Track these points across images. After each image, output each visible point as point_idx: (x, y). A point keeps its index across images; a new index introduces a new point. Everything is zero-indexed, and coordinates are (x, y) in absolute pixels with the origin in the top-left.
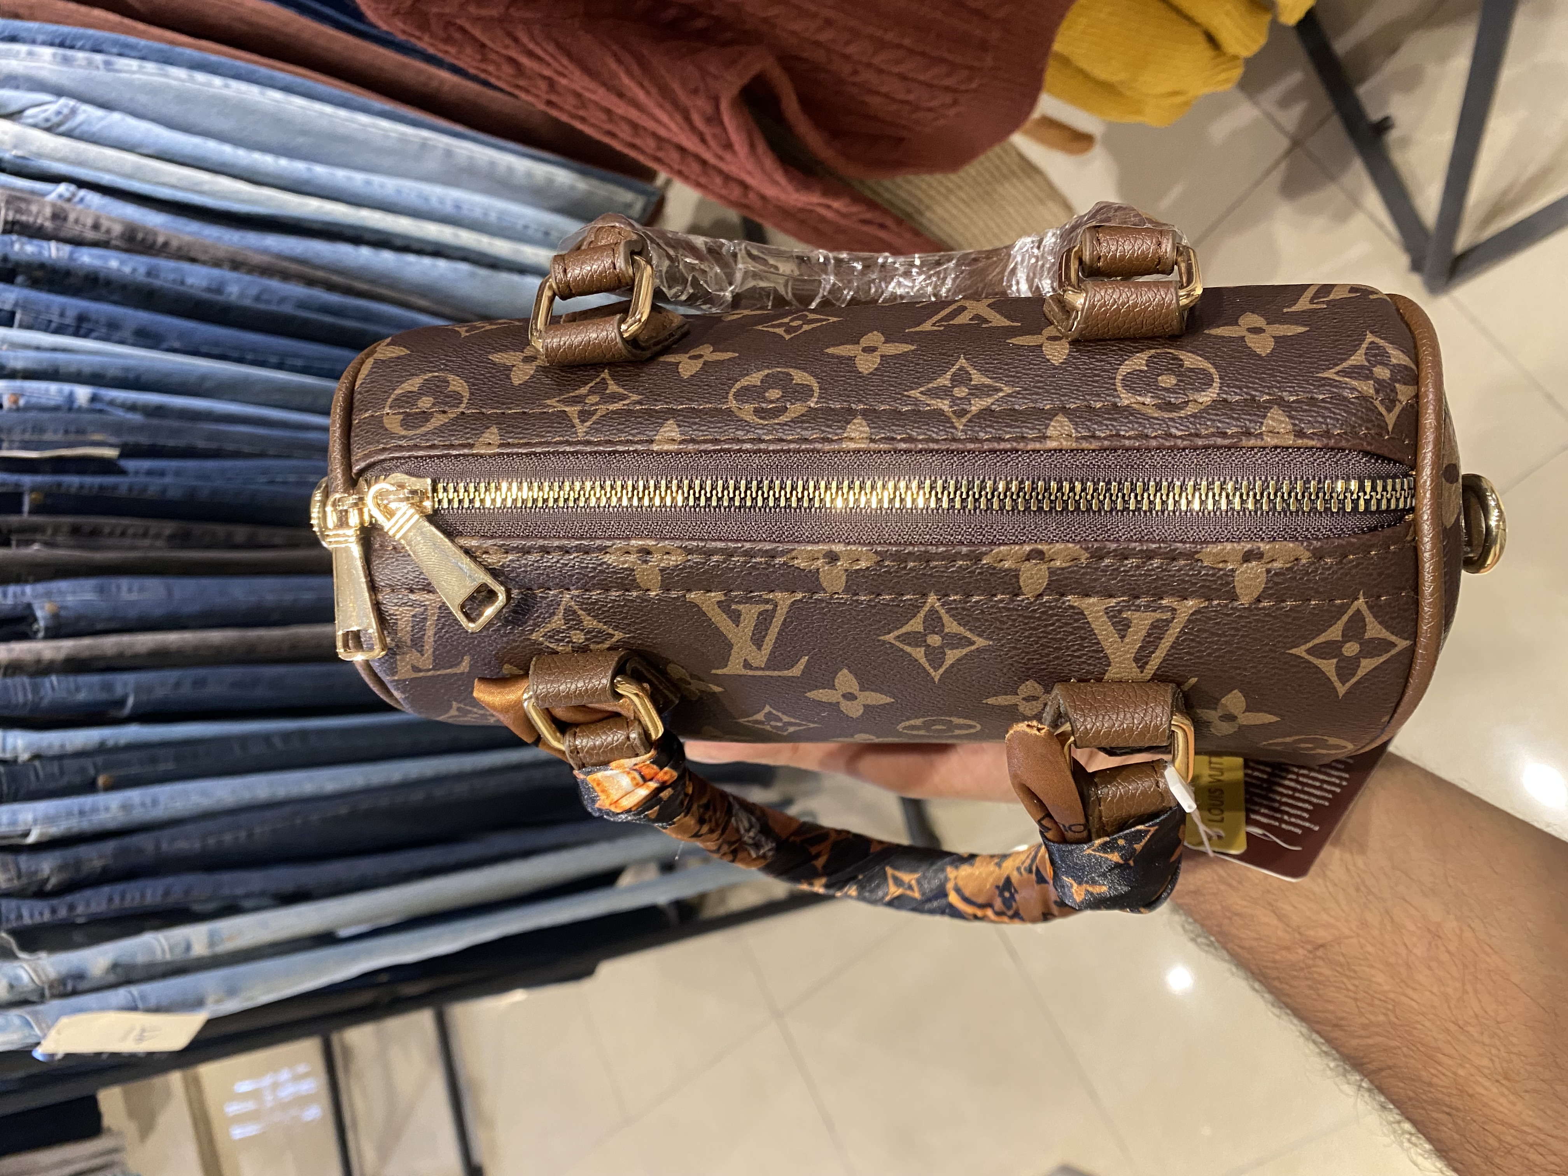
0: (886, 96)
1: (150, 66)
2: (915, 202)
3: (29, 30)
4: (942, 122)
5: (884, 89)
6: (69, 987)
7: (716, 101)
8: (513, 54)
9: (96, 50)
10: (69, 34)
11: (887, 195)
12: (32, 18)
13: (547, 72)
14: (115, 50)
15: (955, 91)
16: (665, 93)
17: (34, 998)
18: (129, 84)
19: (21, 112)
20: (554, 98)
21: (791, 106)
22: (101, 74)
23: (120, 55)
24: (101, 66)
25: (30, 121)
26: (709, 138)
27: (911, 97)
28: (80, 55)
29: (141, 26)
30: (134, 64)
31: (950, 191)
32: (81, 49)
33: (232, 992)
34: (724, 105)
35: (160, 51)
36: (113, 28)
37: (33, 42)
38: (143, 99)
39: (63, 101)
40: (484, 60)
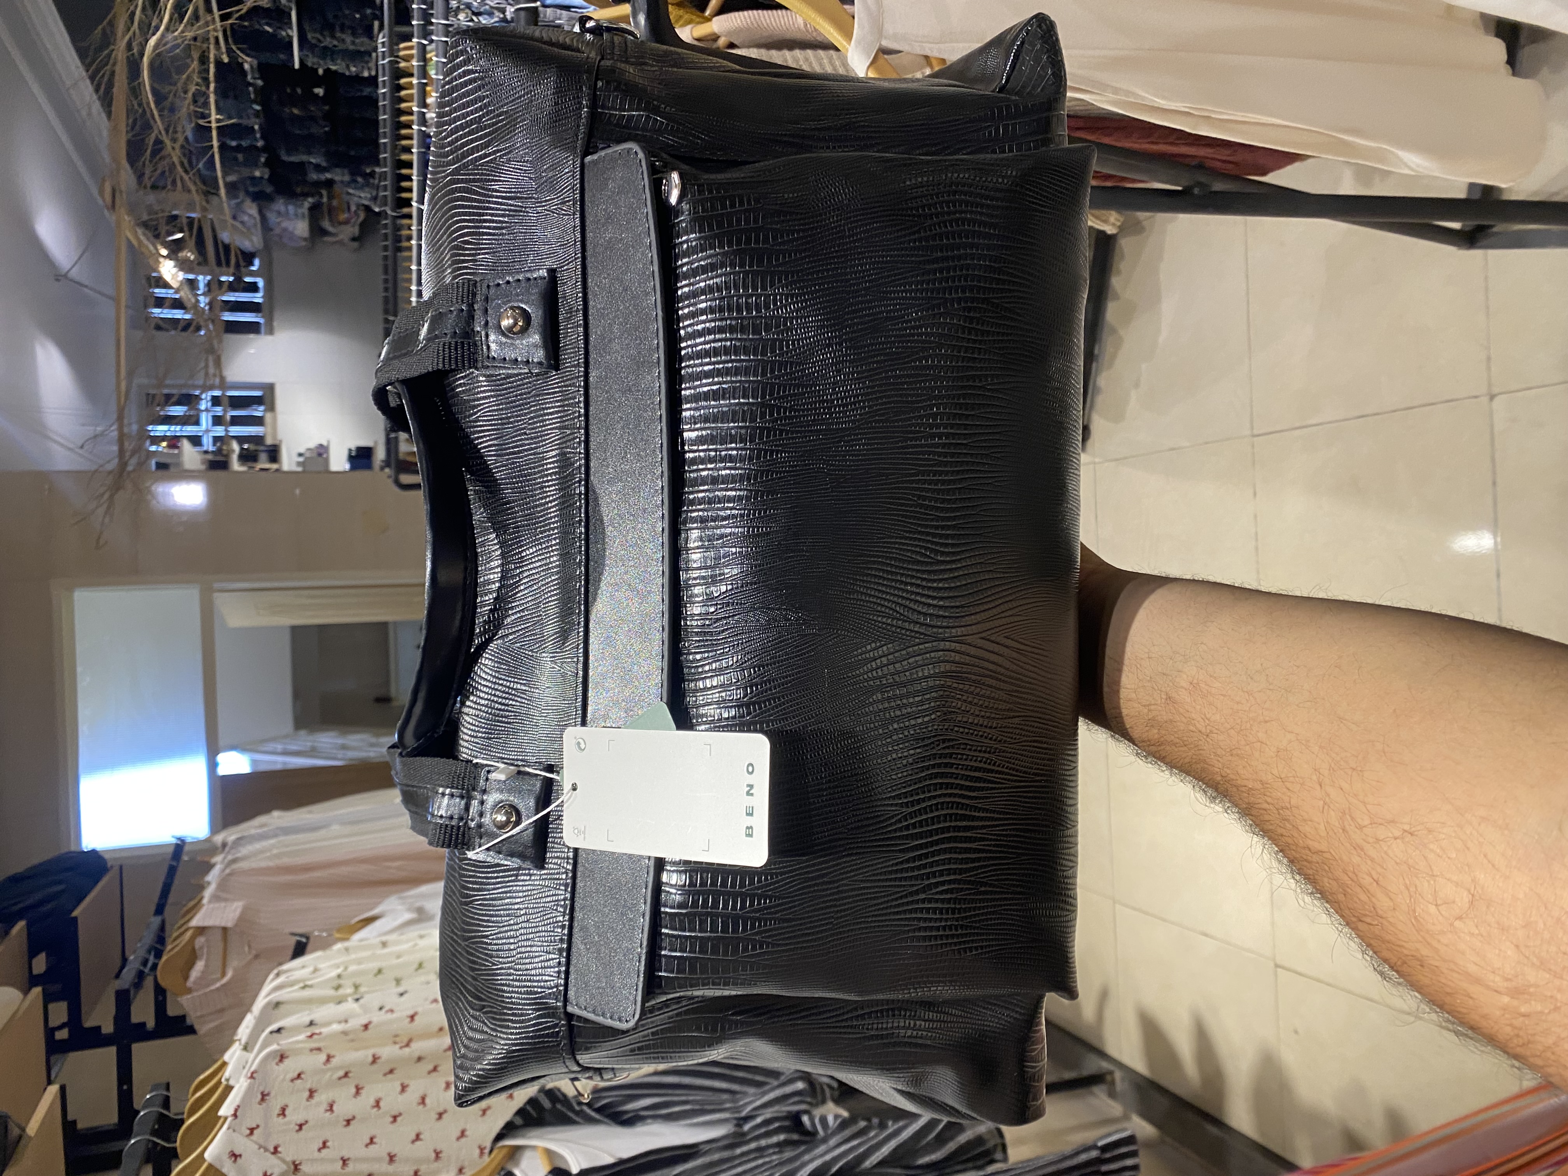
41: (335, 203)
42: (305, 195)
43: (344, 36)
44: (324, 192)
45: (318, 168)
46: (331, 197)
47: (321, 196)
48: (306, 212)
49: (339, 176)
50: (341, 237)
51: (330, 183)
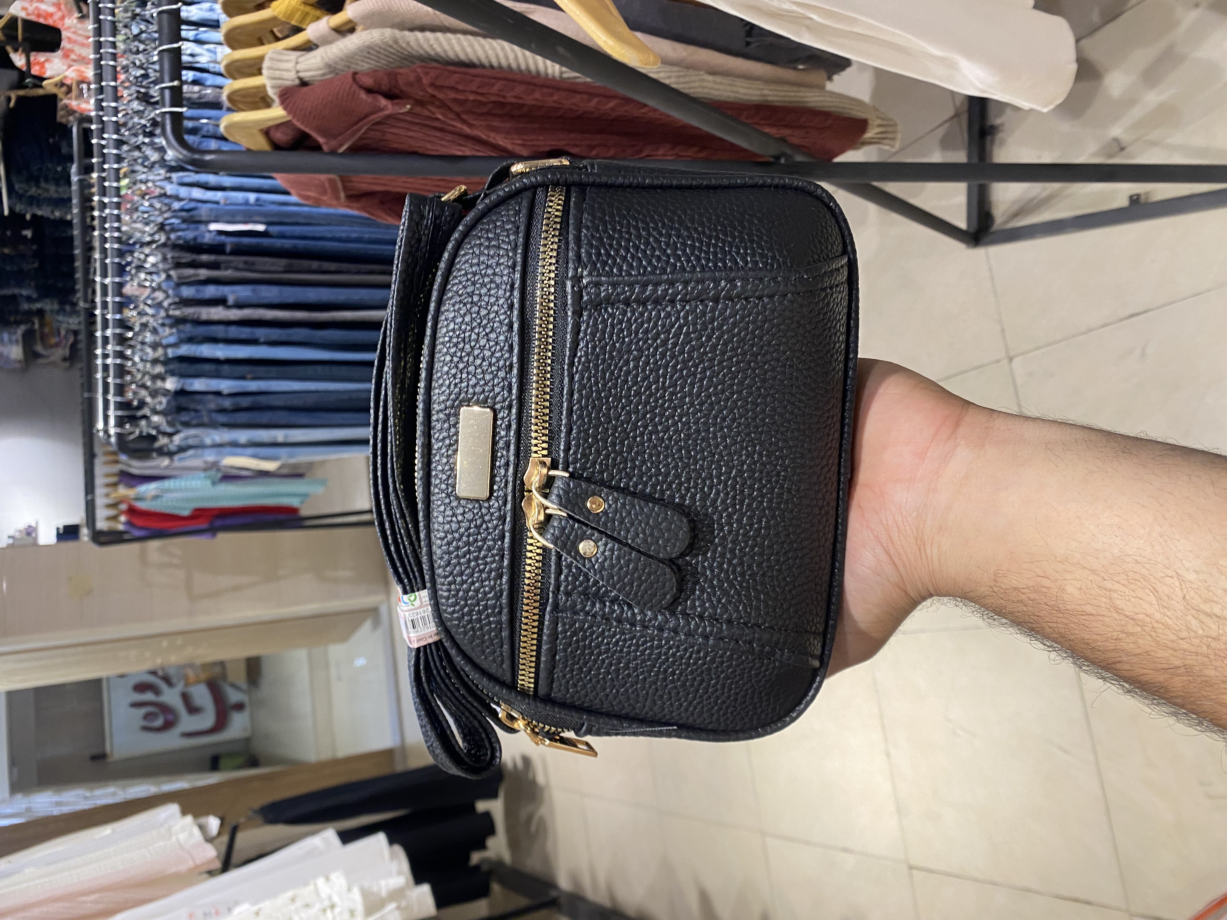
6: (235, 444)
17: (221, 446)
41: (46, 330)
42: (18, 323)
43: (47, 186)
44: (36, 321)
45: (29, 299)
46: (42, 325)
47: (33, 323)
48: (20, 338)
49: (49, 305)
50: (52, 359)
51: (40, 313)
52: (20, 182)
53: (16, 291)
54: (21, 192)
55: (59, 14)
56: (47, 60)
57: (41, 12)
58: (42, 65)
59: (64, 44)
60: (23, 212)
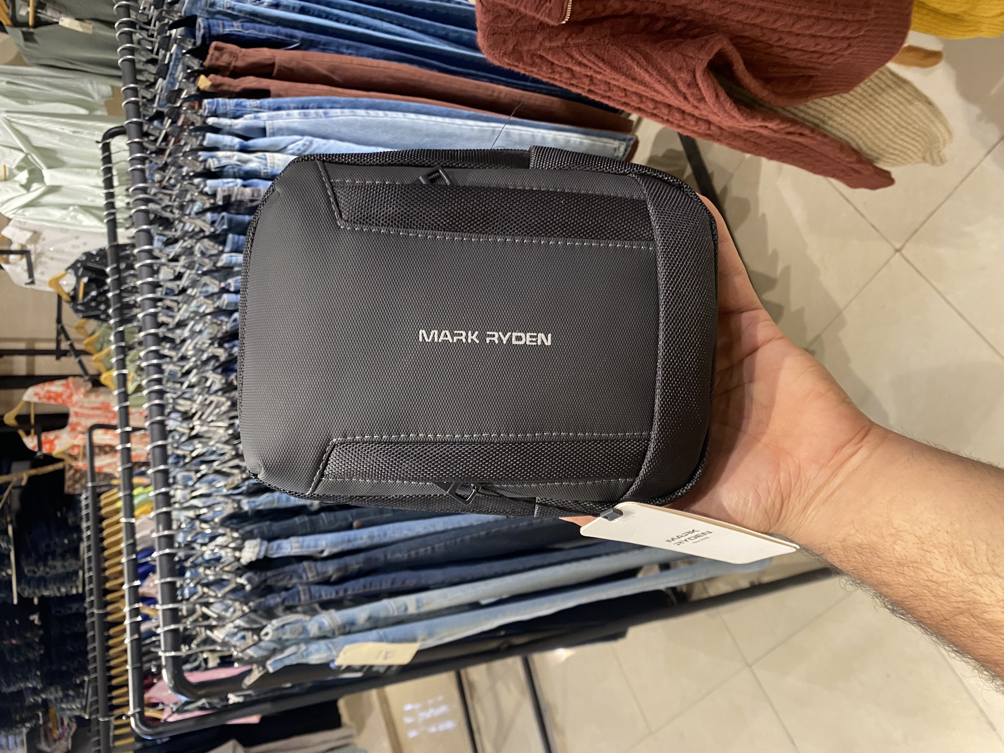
0: (801, 50)
1: (347, 111)
2: (821, 116)
3: (286, 102)
4: (839, 60)
5: (799, 46)
6: (347, 629)
7: (694, 72)
8: (570, 66)
9: (320, 107)
10: (306, 101)
11: (802, 115)
12: (287, 95)
13: (589, 73)
14: (328, 106)
15: (849, 38)
16: (662, 73)
17: (329, 635)
18: (337, 123)
19: (285, 148)
20: (592, 88)
21: (740, 67)
22: (323, 120)
23: (331, 108)
24: (323, 116)
25: (291, 151)
26: (689, 96)
27: (818, 48)
28: (312, 111)
29: (340, 90)
30: (338, 111)
31: (845, 105)
32: (313, 108)
33: (431, 635)
34: (698, 74)
35: (351, 102)
36: (326, 94)
37: (289, 108)
38: (344, 130)
39: (306, 138)
40: (553, 72)
52: (28, 565)
53: (22, 685)
54: (30, 575)
55: (68, 392)
56: (57, 437)
57: (52, 395)
58: (51, 442)
59: (72, 419)
60: (32, 595)
